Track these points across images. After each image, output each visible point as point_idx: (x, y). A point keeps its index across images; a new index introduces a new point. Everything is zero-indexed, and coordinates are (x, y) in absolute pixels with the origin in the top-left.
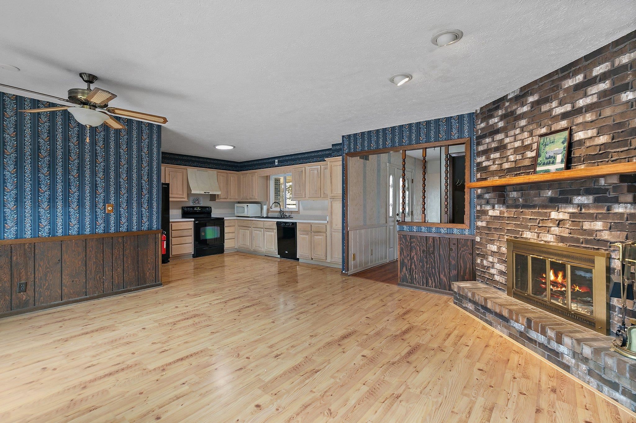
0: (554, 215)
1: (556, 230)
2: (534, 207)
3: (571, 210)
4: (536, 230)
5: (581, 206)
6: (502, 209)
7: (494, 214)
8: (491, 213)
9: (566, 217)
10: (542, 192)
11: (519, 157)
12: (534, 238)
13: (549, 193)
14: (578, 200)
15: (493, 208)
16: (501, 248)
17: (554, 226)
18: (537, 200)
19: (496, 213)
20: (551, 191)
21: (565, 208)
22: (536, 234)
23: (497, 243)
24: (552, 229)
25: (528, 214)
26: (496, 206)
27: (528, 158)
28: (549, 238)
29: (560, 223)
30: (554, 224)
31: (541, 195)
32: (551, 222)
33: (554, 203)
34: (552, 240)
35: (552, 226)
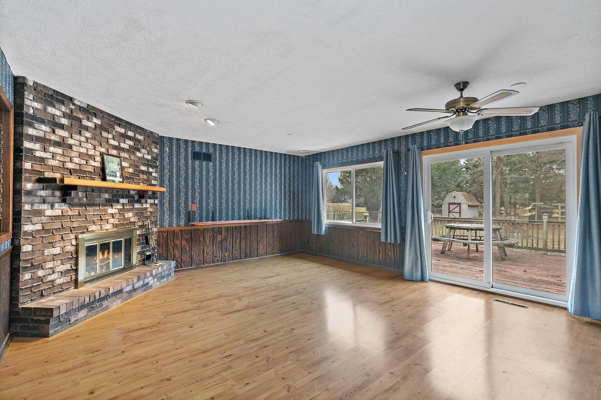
0: (110, 211)
1: (111, 221)
2: (96, 205)
3: (120, 207)
4: (99, 223)
5: (123, 205)
6: (64, 208)
7: (54, 214)
8: (49, 212)
9: (117, 211)
10: (102, 194)
11: (83, 162)
12: (98, 229)
13: (107, 196)
14: (122, 201)
15: (52, 207)
16: (66, 247)
17: (111, 218)
18: (98, 200)
19: (57, 212)
20: (107, 194)
21: (116, 206)
22: (99, 226)
23: (59, 243)
24: (110, 220)
25: (91, 211)
26: (56, 205)
27: (91, 165)
28: (109, 227)
29: (113, 215)
30: (110, 217)
31: (101, 197)
32: (108, 216)
33: (110, 202)
34: (110, 228)
35: (109, 218)
